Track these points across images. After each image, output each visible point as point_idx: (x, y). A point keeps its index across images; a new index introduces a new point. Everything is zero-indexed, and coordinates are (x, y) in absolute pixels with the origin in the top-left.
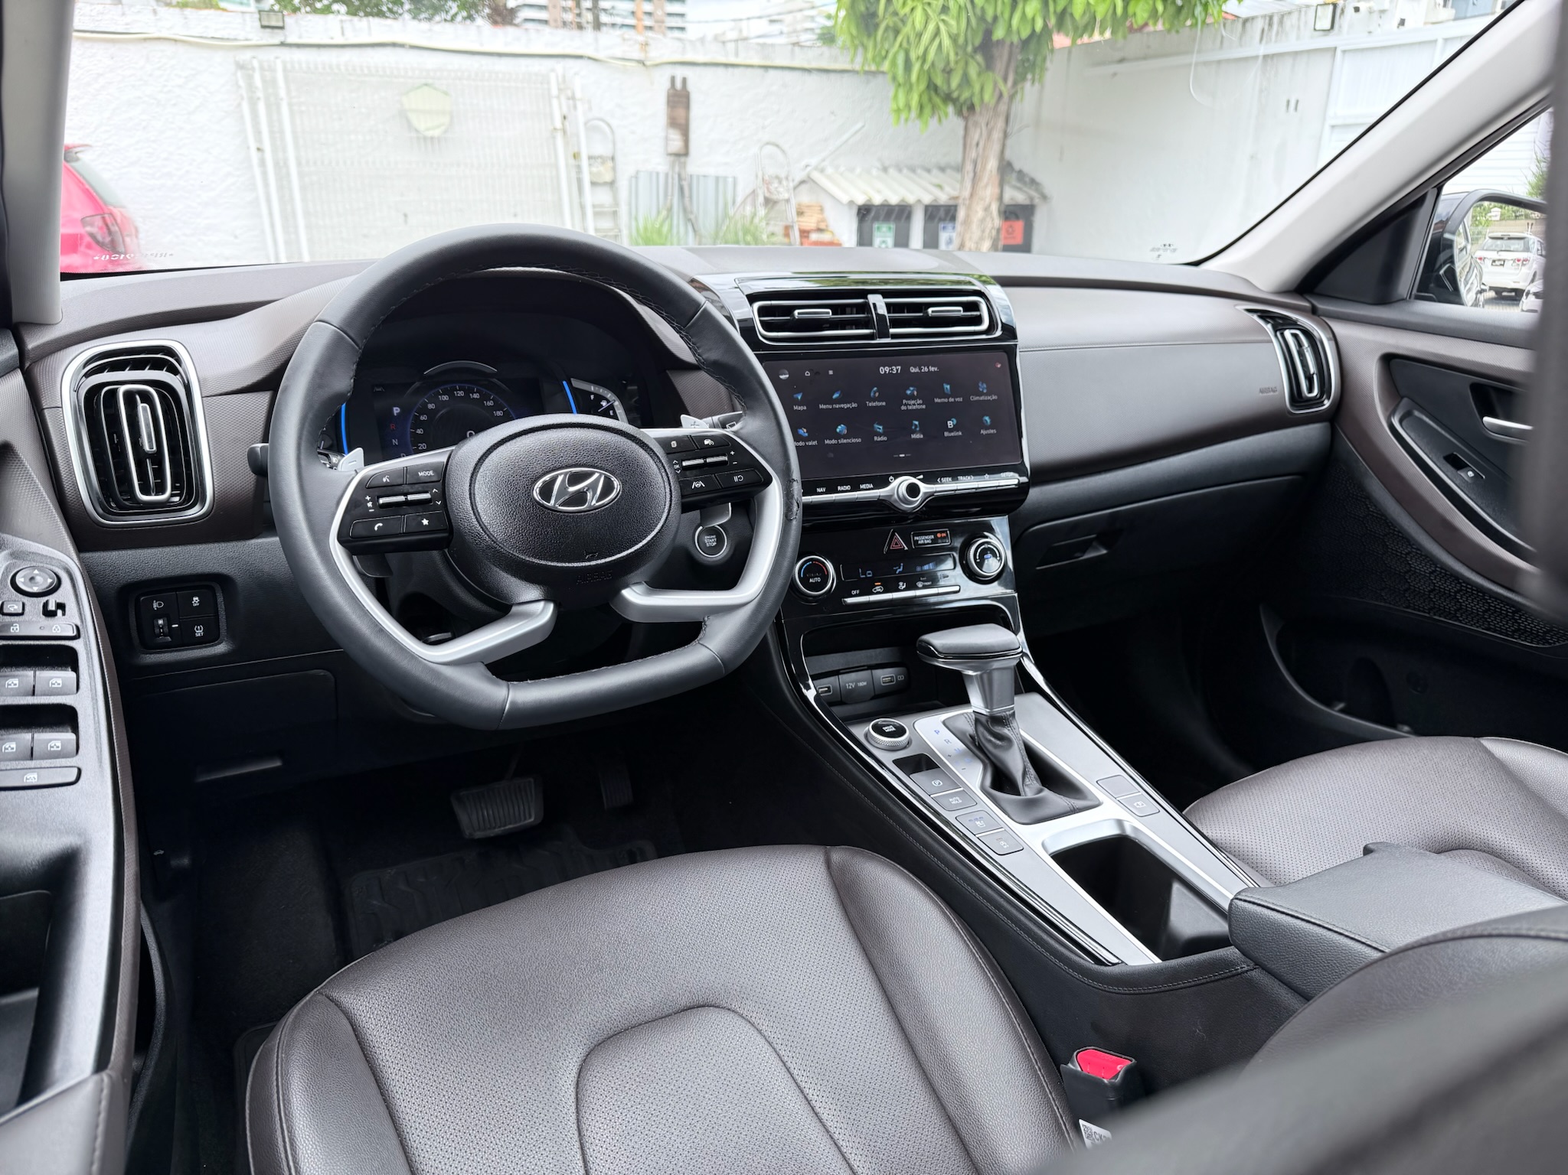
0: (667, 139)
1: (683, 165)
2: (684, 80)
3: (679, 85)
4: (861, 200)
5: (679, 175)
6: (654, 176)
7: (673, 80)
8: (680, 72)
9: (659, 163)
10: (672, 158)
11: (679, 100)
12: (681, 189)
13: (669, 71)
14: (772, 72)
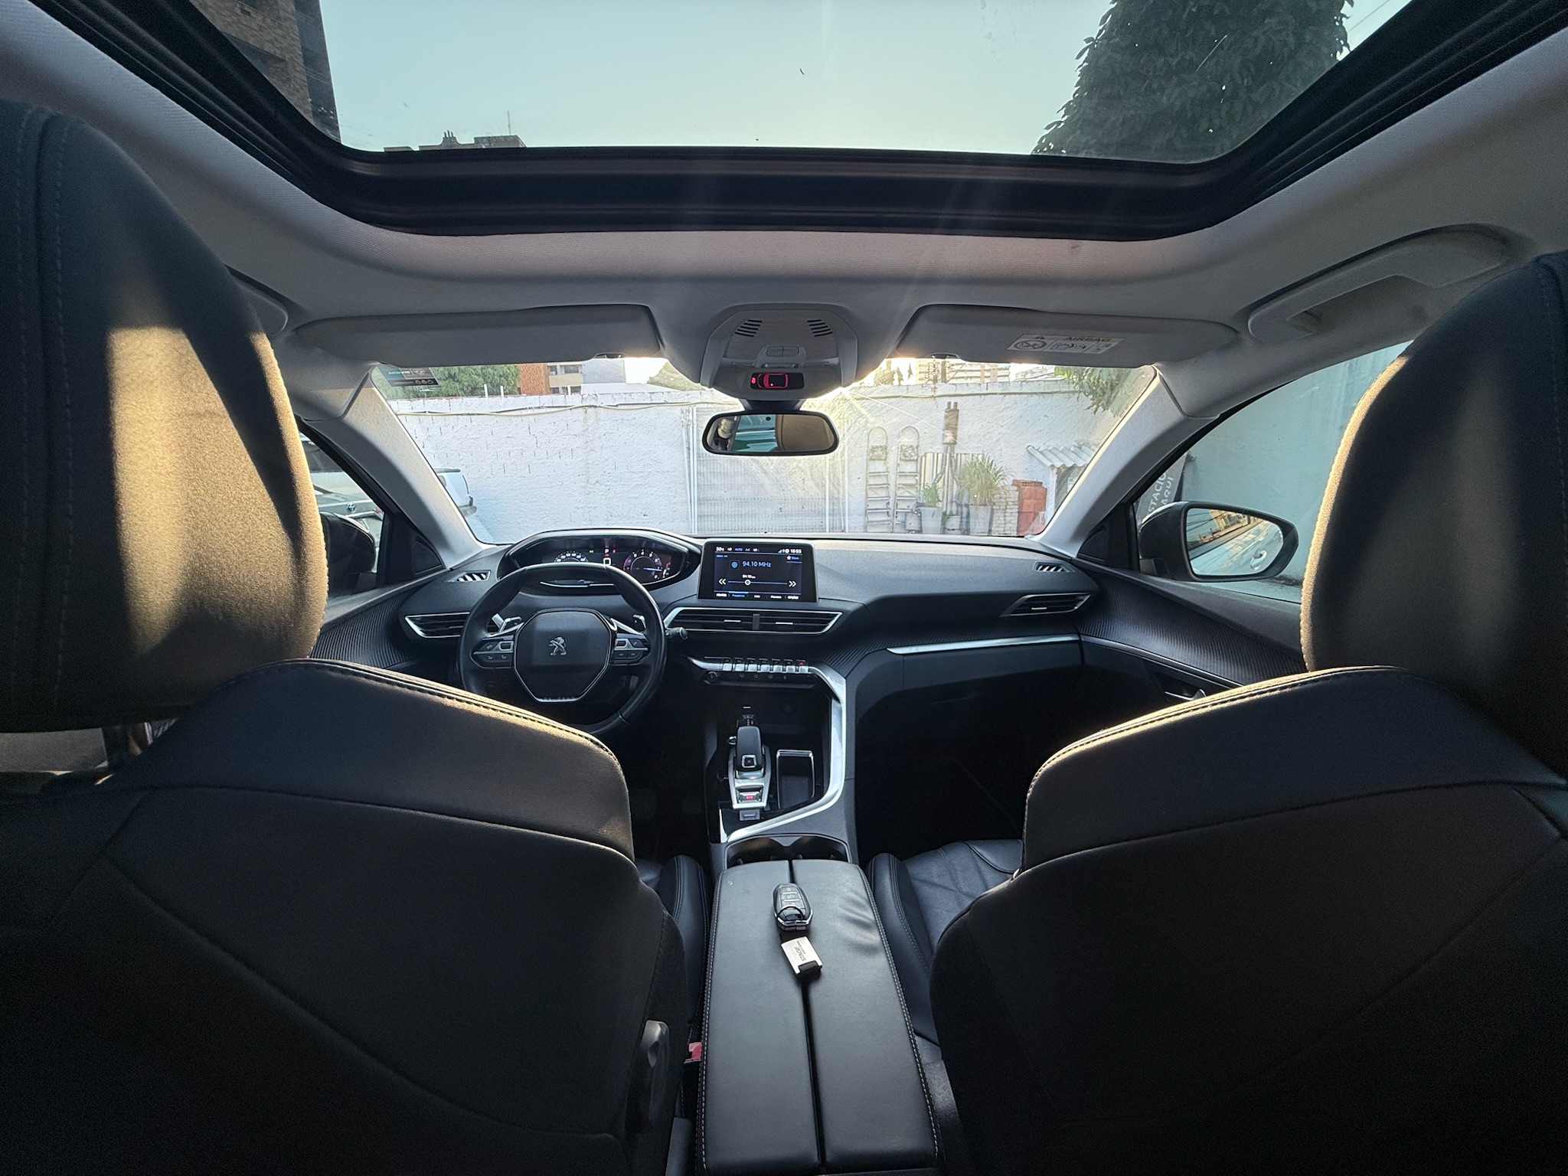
0: (944, 436)
1: (953, 449)
2: (956, 404)
3: (952, 407)
4: (1058, 464)
5: (950, 454)
6: (936, 455)
7: (949, 403)
8: (953, 400)
9: (939, 448)
10: (945, 446)
11: (953, 413)
12: (951, 462)
13: (948, 400)
14: (1007, 396)
